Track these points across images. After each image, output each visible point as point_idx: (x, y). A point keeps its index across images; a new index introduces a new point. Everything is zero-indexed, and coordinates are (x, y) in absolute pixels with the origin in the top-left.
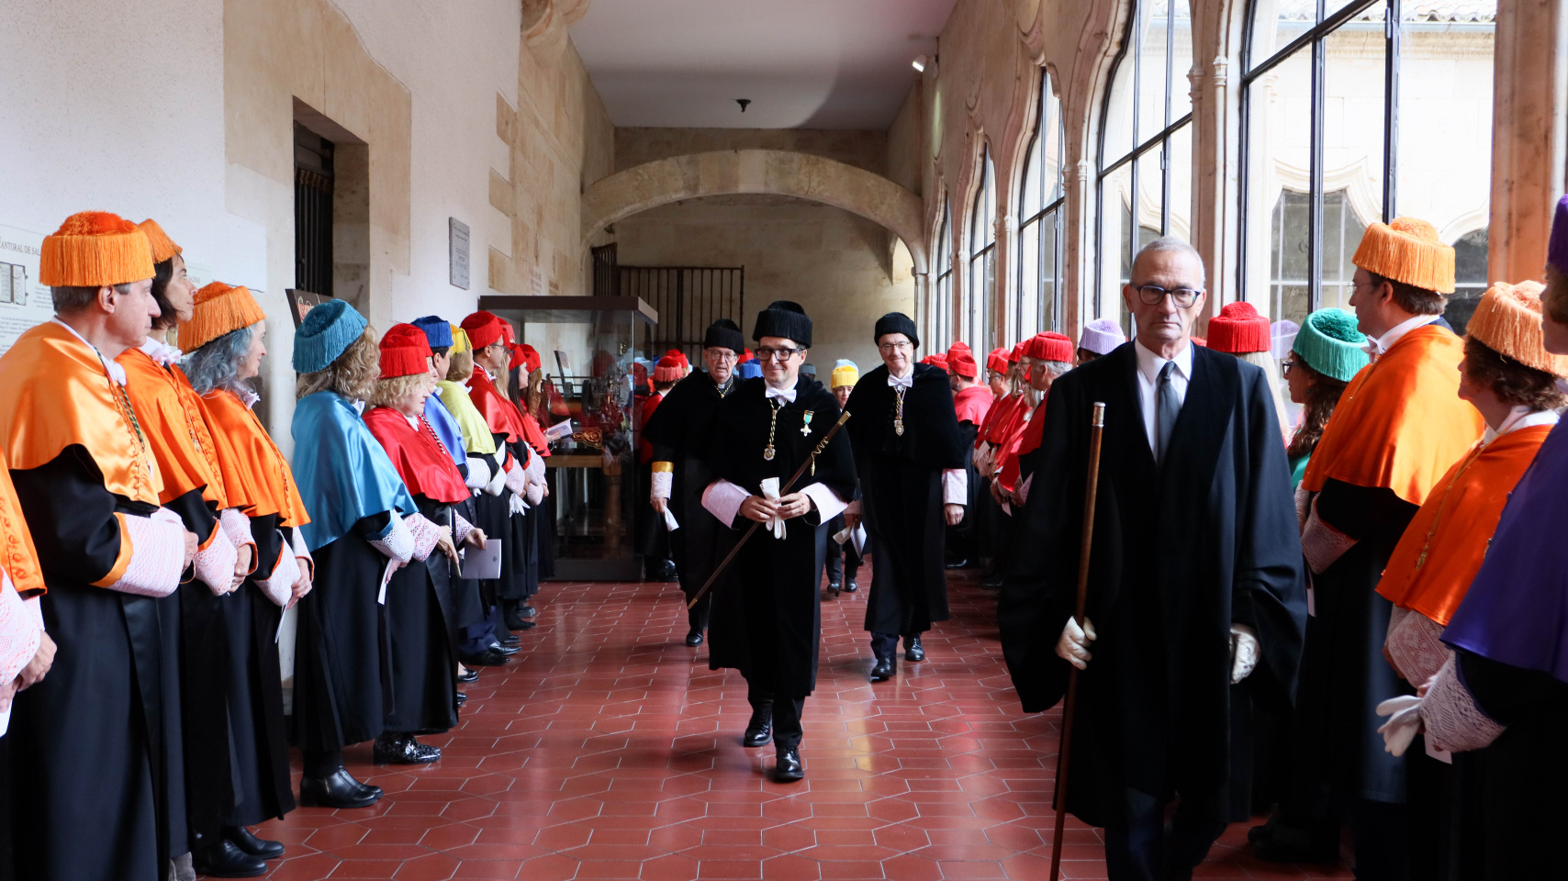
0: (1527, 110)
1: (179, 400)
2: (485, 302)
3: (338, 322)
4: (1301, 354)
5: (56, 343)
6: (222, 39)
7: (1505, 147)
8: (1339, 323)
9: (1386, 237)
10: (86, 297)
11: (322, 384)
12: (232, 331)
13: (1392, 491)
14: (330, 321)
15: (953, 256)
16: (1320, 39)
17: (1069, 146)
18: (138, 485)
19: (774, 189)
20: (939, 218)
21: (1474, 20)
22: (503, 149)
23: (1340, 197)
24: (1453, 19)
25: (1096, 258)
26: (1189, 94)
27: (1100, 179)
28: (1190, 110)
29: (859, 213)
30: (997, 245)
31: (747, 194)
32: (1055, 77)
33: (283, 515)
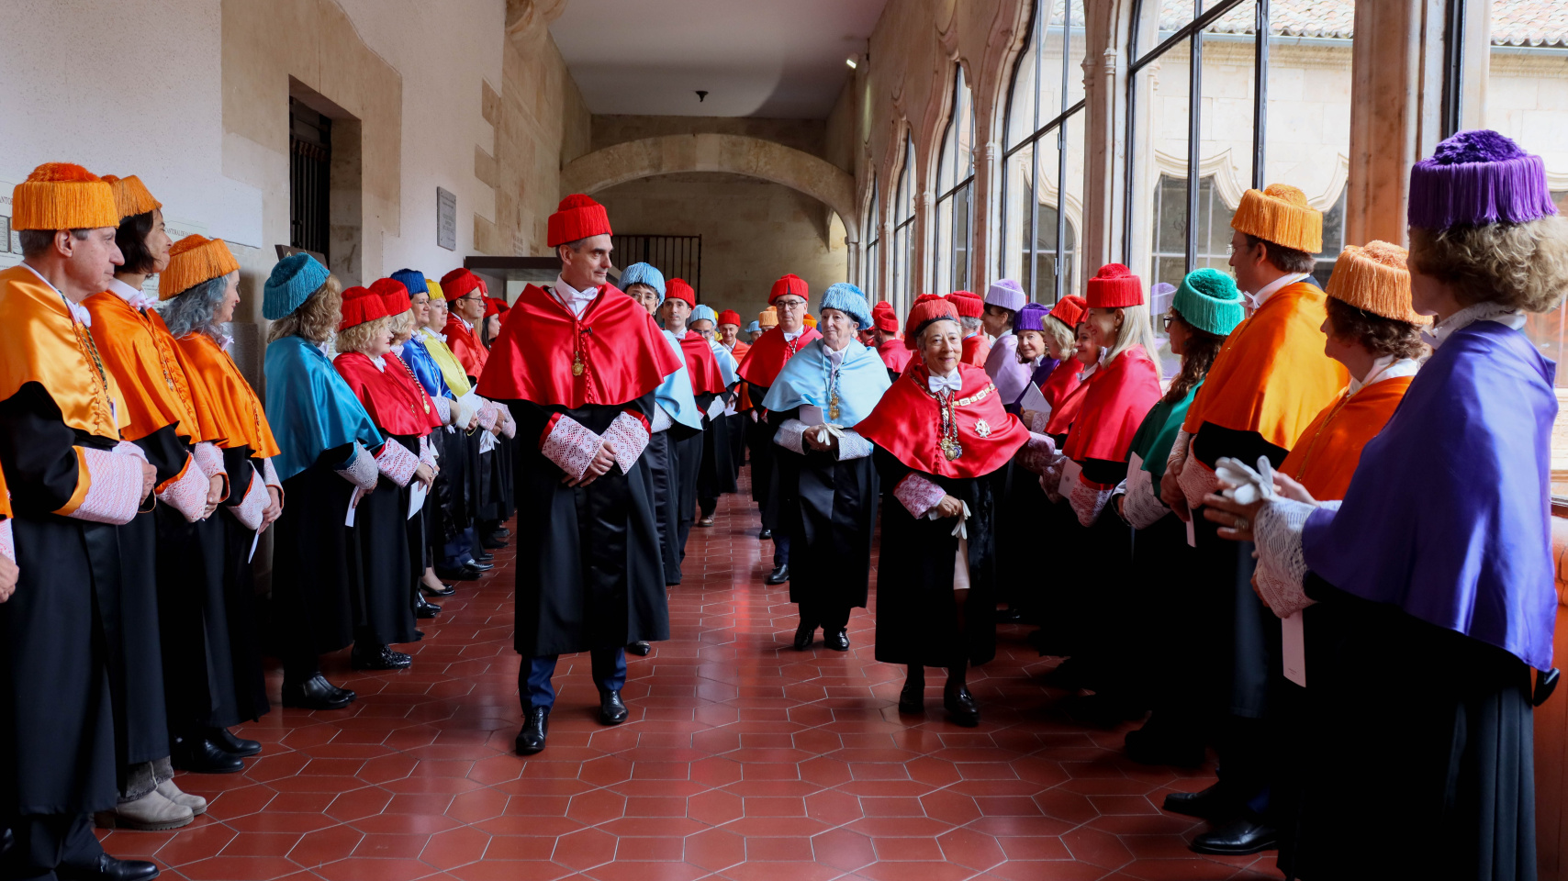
0: (1382, 90)
1: (154, 343)
2: (470, 262)
3: (301, 273)
4: (1178, 309)
5: (22, 286)
6: (220, 20)
7: (1363, 123)
8: (1213, 282)
9: (1259, 201)
10: (44, 240)
11: (287, 331)
12: (209, 280)
13: (1260, 435)
14: (294, 272)
15: (880, 227)
16: (1198, 32)
17: (979, 130)
18: (98, 421)
19: (727, 168)
20: (869, 194)
21: (1319, 36)
22: (488, 129)
23: (1208, 183)
24: (1302, 35)
25: (1001, 227)
26: (1083, 81)
27: (1005, 158)
28: (1083, 97)
29: (800, 190)
30: (917, 217)
31: (705, 173)
32: (967, 70)
33: (253, 447)
